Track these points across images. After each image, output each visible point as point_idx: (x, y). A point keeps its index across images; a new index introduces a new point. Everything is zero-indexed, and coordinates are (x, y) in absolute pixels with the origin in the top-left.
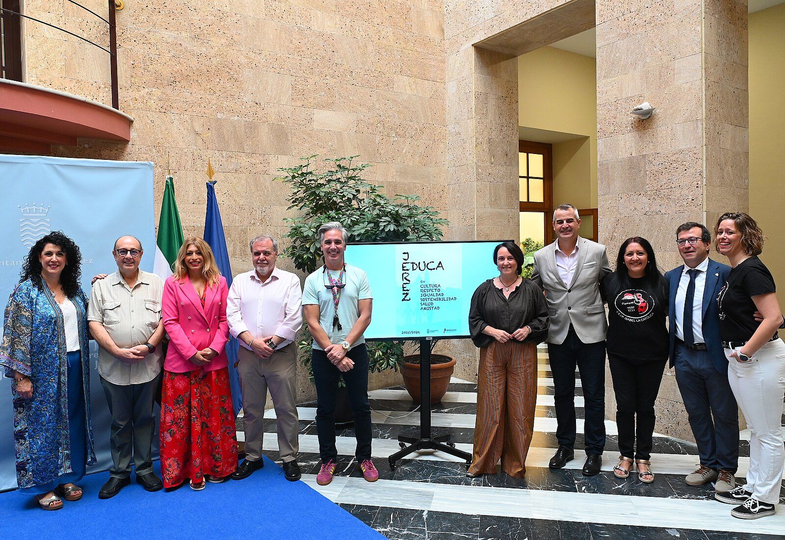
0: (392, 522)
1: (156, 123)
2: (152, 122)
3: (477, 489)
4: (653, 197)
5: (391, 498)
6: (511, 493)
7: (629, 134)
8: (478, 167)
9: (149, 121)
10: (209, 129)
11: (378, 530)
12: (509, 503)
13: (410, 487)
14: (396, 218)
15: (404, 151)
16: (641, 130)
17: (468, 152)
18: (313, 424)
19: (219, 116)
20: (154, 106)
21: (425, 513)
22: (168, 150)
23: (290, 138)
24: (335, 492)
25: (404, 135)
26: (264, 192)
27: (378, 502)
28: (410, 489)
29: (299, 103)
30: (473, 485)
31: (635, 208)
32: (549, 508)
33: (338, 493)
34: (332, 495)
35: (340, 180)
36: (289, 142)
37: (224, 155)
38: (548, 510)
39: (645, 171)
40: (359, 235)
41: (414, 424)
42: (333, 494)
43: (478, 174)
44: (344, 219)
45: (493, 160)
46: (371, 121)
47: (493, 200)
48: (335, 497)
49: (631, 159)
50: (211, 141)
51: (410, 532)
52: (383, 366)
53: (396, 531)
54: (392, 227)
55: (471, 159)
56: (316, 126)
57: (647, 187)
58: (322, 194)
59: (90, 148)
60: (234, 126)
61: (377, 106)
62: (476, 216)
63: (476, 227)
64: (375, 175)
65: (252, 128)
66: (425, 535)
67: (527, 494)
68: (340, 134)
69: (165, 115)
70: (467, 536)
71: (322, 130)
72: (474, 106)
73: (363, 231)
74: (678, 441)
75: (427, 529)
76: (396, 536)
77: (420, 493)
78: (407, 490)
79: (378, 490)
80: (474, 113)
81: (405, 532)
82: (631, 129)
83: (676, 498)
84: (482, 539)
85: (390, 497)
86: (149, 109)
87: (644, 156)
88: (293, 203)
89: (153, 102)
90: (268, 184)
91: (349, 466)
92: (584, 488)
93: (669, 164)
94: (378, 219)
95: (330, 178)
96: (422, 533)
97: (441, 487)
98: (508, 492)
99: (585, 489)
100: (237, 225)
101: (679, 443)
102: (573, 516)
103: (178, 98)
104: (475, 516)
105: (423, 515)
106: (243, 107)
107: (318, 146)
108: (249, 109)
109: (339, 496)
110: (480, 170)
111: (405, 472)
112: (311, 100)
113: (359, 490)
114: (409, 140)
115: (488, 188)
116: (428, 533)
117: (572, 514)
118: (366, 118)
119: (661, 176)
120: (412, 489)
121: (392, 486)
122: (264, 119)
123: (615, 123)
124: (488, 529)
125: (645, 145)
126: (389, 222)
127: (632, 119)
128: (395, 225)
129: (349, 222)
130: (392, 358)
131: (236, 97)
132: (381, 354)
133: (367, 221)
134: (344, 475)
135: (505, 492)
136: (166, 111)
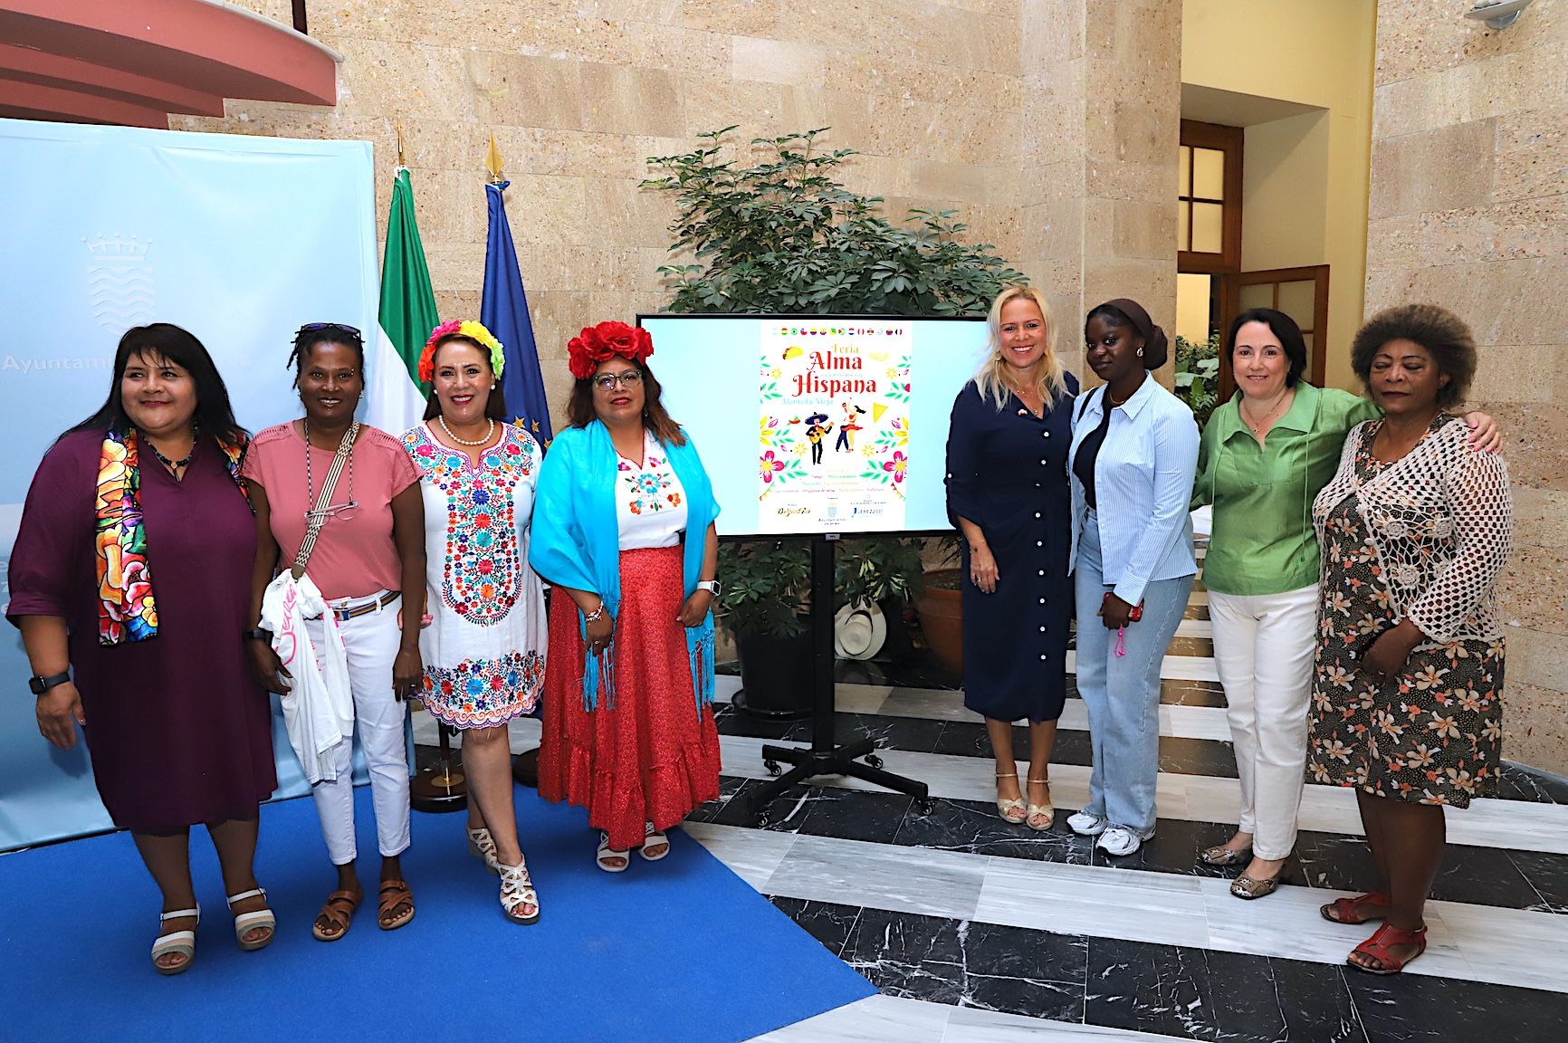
0: (886, 947)
1: (391, 67)
2: (383, 63)
3: (1078, 872)
4: (1507, 218)
5: (886, 887)
6: (1156, 885)
7: (1458, 69)
8: (1090, 164)
9: (375, 63)
10: (504, 80)
11: (854, 965)
12: (1154, 908)
13: (930, 863)
14: (910, 263)
15: (929, 130)
16: (1489, 57)
17: (1070, 133)
18: (727, 711)
19: (526, 50)
20: (386, 29)
21: (962, 928)
22: (417, 126)
23: (679, 99)
24: (763, 867)
25: (929, 95)
26: (623, 217)
27: (857, 896)
28: (930, 867)
29: (700, 23)
30: (1072, 862)
31: (1460, 247)
32: (1247, 924)
33: (771, 872)
34: (758, 876)
35: (785, 184)
36: (679, 109)
37: (538, 136)
38: (1243, 928)
39: (1491, 158)
40: (824, 303)
41: (942, 718)
42: (760, 872)
43: (1091, 182)
44: (792, 268)
45: (1123, 151)
46: (858, 63)
47: (1122, 239)
48: (764, 880)
49: (1457, 131)
50: (509, 106)
51: (927, 974)
52: (877, 594)
53: (895, 969)
54: (900, 284)
55: (1079, 148)
56: (736, 72)
57: (1494, 194)
58: (746, 216)
59: (252, 121)
60: (559, 73)
61: (871, 31)
62: (1083, 273)
63: (1082, 296)
64: (864, 182)
65: (598, 76)
66: (962, 982)
67: (1193, 889)
68: (790, 89)
69: (409, 48)
70: (1058, 990)
71: (749, 83)
72: (1084, 28)
73: (833, 292)
74: (1527, 771)
75: (968, 967)
76: (895, 982)
77: (951, 878)
78: (923, 869)
79: (859, 866)
80: (1083, 46)
81: (916, 974)
82: (1464, 56)
83: (1546, 910)
84: (1094, 997)
85: (885, 884)
86: (377, 36)
87: (1491, 122)
88: (682, 235)
89: (382, 19)
90: (632, 200)
91: (798, 807)
92: (1322, 877)
93: (1557, 135)
94: (869, 266)
95: (764, 179)
96: (955, 977)
97: (999, 863)
98: (1150, 881)
99: (1325, 880)
100: (567, 287)
101: (1530, 775)
102: (1303, 946)
103: (437, 10)
104: (1077, 939)
105: (958, 932)
106: (578, 31)
107: (742, 116)
108: (591, 35)
109: (773, 878)
110: (1095, 171)
111: (919, 826)
112: (725, 16)
113: (817, 865)
114: (940, 106)
115: (1112, 214)
116: (969, 977)
117: (1301, 942)
118: (847, 56)
119: (1532, 167)
120: (934, 868)
121: (890, 857)
122: (625, 58)
123: (1421, 46)
124: (1106, 973)
125: (1497, 94)
126: (894, 271)
127: (1468, 31)
128: (908, 279)
129: (804, 274)
130: (897, 577)
131: (562, 7)
132: (872, 568)
133: (845, 272)
134: (786, 828)
135: (1144, 880)
136: (411, 40)
